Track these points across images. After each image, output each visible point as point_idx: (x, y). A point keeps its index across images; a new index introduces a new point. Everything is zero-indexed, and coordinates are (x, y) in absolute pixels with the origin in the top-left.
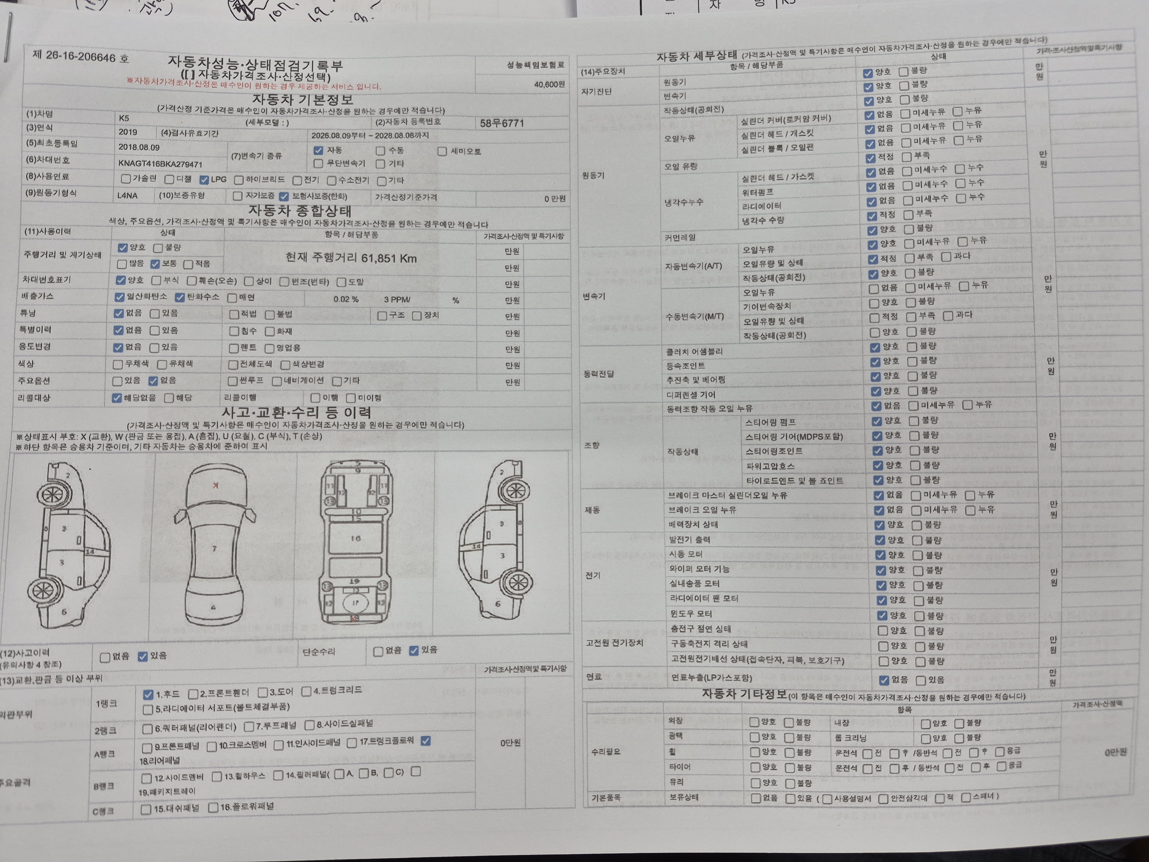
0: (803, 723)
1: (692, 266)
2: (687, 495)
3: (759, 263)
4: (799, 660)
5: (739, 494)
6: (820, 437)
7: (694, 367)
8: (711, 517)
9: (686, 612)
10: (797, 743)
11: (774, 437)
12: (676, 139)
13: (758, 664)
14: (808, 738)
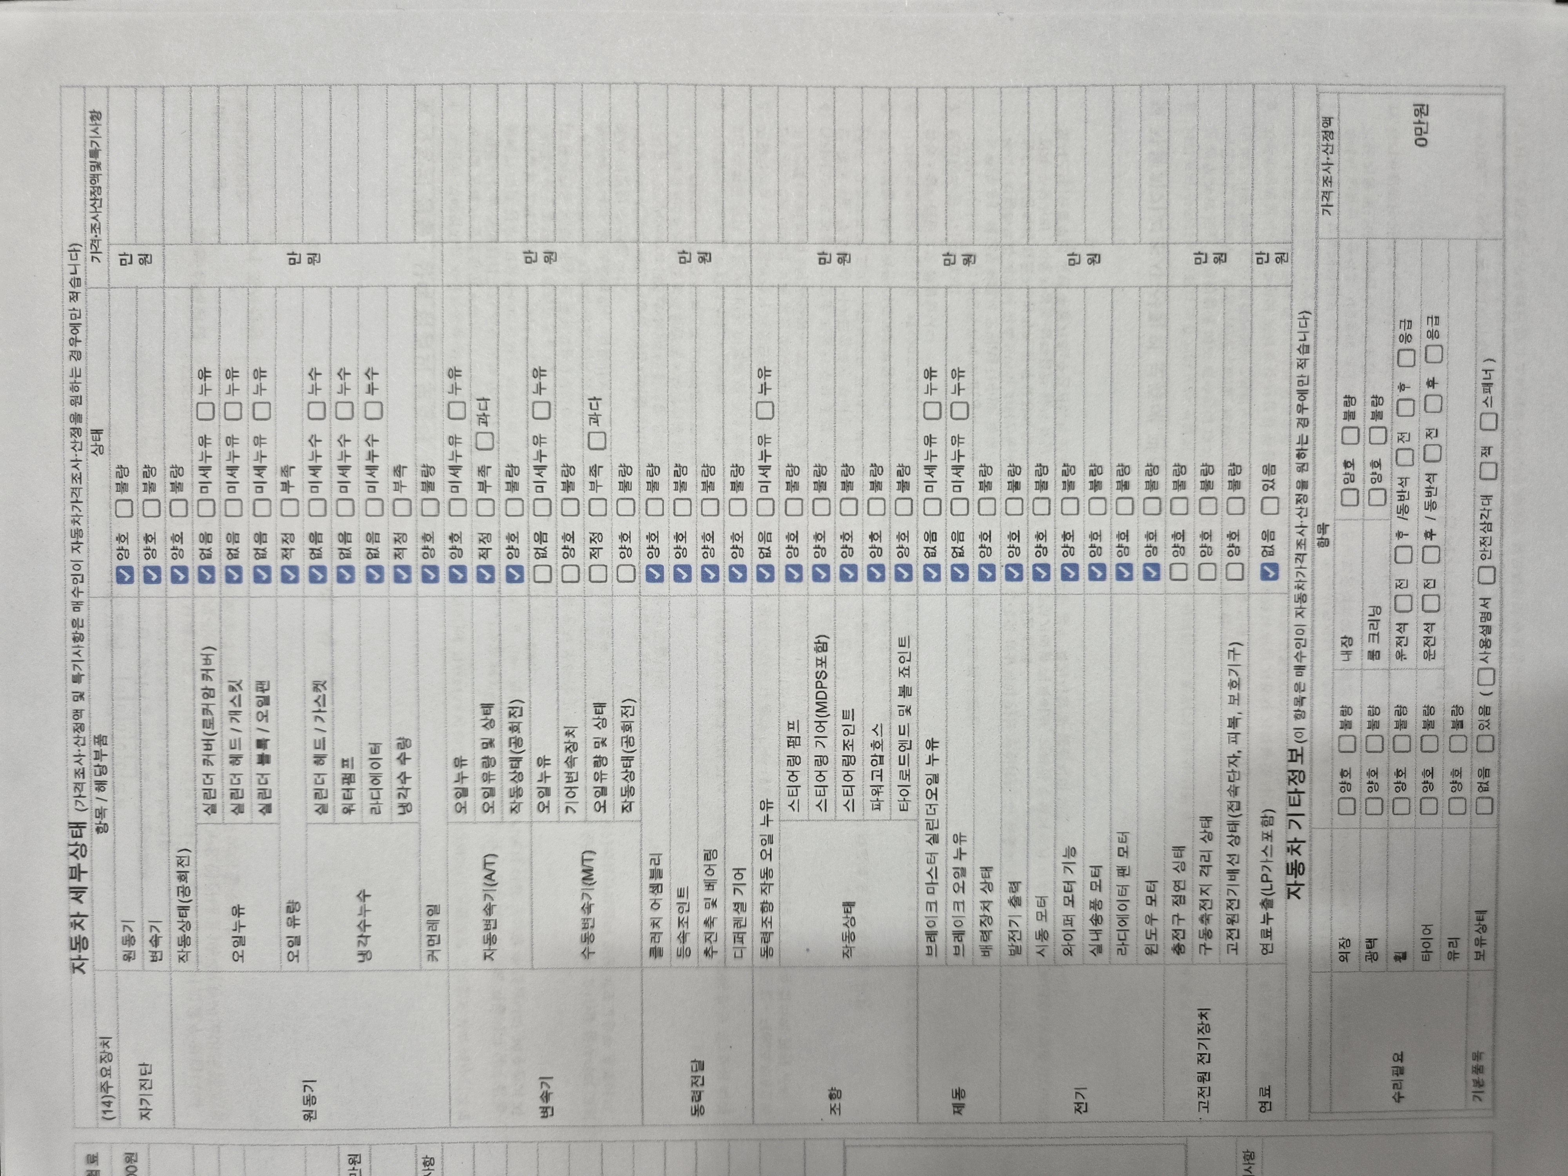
0: (1348, 718)
1: (489, 910)
2: (931, 923)
3: (486, 785)
4: (1233, 722)
5: (930, 827)
6: (821, 676)
7: (686, 908)
8: (973, 880)
9: (1149, 927)
10: (1382, 730)
11: (821, 760)
12: (240, 941)
13: (1241, 797)
14: (1374, 711)
